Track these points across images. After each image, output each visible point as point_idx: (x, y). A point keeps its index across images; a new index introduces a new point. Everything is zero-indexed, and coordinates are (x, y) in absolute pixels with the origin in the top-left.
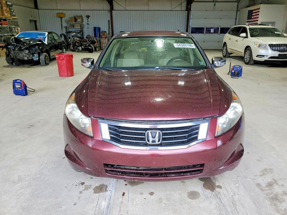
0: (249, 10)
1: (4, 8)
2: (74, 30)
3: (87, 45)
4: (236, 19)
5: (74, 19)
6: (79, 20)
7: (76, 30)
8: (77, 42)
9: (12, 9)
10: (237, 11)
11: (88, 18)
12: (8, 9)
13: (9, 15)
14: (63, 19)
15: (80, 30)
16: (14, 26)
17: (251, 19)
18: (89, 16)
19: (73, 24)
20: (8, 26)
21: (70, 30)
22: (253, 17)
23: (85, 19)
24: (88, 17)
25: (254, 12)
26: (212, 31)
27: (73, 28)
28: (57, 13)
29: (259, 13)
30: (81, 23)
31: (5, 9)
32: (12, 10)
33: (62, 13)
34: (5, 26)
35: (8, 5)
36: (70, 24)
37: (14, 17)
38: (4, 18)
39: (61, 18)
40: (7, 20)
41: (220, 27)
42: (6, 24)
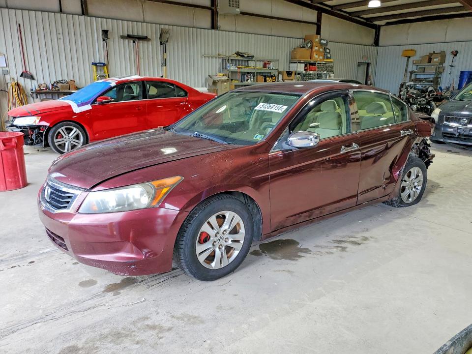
1: (316, 48)
2: (425, 76)
3: (423, 103)
5: (428, 58)
6: (435, 60)
7: (428, 76)
8: (412, 97)
9: (329, 49)
11: (456, 55)
12: (321, 50)
13: (321, 58)
14: (411, 60)
15: (433, 76)
16: (325, 72)
18: (457, 52)
19: (424, 66)
20: (316, 72)
21: (418, 77)
23: (449, 58)
24: (455, 53)
27: (423, 73)
28: (404, 49)
30: (438, 64)
31: (316, 50)
32: (328, 51)
33: (412, 50)
34: (311, 72)
35: (321, 44)
36: (420, 67)
37: (329, 60)
38: (311, 62)
39: (409, 57)
40: (317, 64)
42: (313, 69)
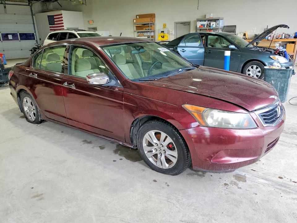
0: (49, 15)
4: (34, 24)
10: (32, 15)
17: (54, 24)
22: (55, 23)
25: (55, 17)
26: (10, 37)
29: (62, 19)
41: (18, 32)
